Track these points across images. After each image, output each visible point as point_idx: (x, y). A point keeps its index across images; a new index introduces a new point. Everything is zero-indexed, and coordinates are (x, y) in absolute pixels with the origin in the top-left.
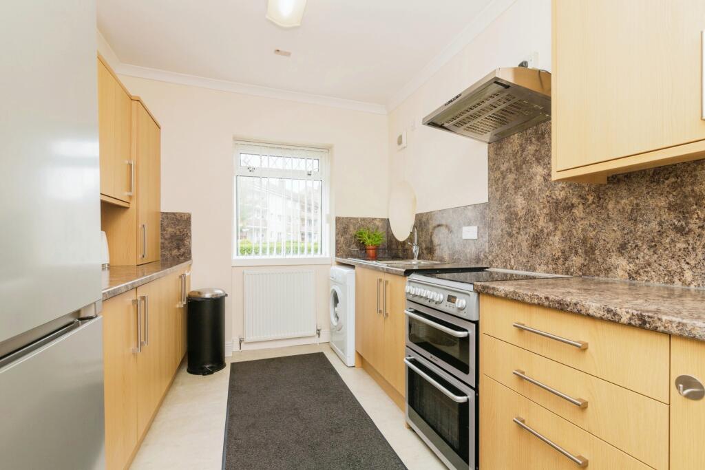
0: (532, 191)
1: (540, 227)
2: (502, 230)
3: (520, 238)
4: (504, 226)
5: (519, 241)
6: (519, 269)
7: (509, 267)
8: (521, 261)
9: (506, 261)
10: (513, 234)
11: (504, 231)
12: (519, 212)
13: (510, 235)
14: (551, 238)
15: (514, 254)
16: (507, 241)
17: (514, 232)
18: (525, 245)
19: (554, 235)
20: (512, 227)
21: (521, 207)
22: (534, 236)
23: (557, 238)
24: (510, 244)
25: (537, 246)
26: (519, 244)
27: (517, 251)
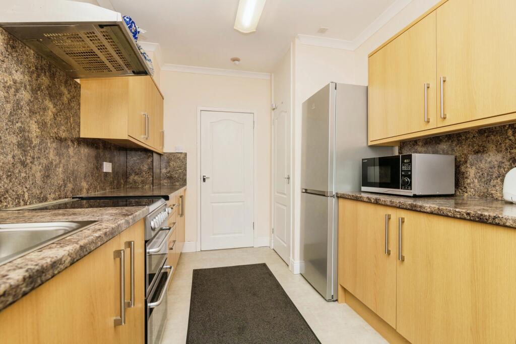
0: (45, 123)
1: (50, 159)
2: (13, 157)
3: (34, 168)
4: (16, 152)
5: (33, 172)
6: (33, 203)
7: (22, 203)
8: (35, 194)
9: (18, 198)
10: (27, 164)
11: (16, 158)
12: (33, 140)
13: (23, 164)
14: (57, 169)
15: (28, 186)
16: (20, 171)
17: (28, 161)
18: (38, 175)
19: (59, 167)
20: (25, 155)
21: (35, 135)
22: (46, 167)
23: (61, 170)
24: (23, 175)
25: (48, 176)
26: (33, 175)
27: (31, 183)
